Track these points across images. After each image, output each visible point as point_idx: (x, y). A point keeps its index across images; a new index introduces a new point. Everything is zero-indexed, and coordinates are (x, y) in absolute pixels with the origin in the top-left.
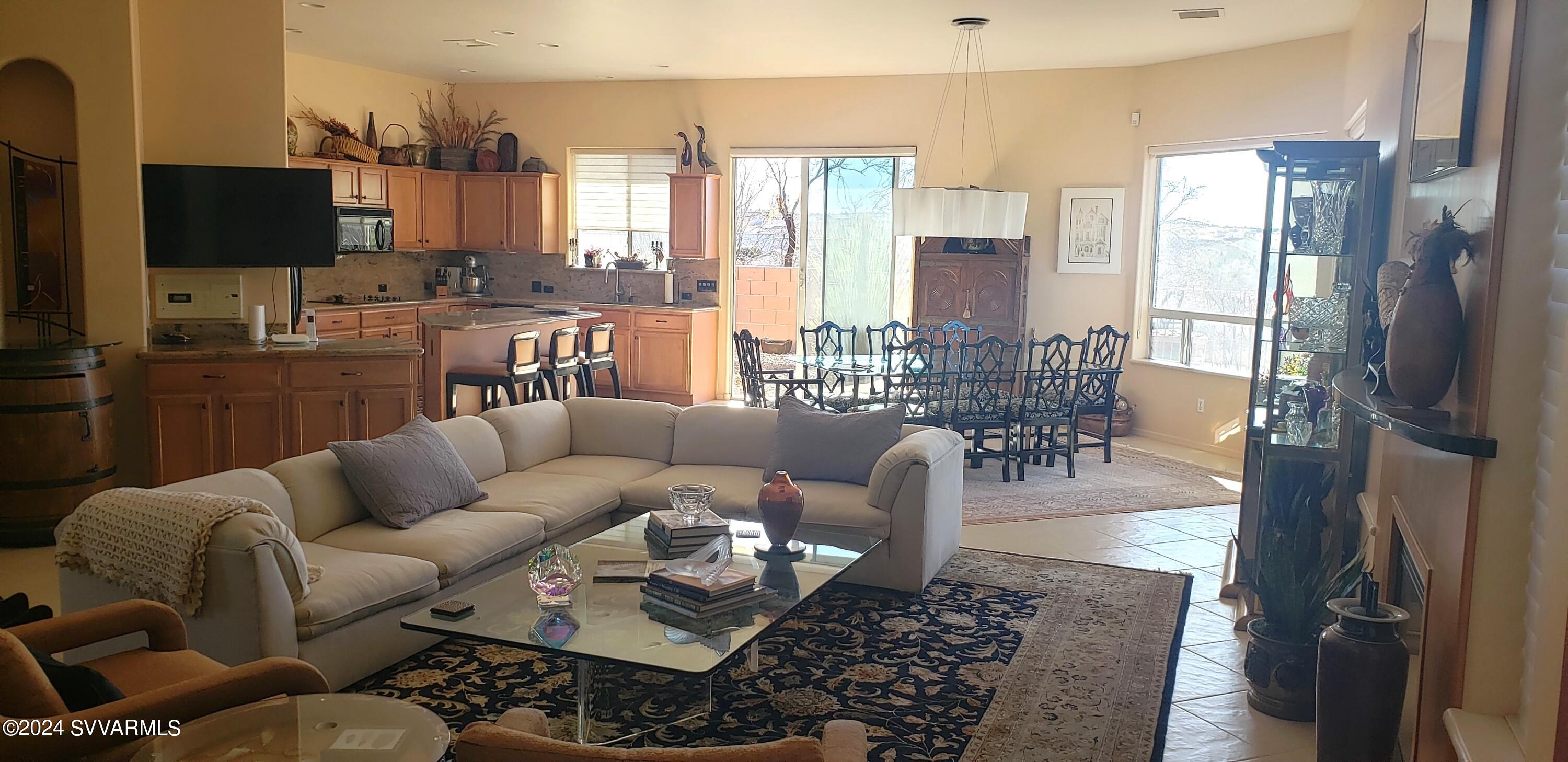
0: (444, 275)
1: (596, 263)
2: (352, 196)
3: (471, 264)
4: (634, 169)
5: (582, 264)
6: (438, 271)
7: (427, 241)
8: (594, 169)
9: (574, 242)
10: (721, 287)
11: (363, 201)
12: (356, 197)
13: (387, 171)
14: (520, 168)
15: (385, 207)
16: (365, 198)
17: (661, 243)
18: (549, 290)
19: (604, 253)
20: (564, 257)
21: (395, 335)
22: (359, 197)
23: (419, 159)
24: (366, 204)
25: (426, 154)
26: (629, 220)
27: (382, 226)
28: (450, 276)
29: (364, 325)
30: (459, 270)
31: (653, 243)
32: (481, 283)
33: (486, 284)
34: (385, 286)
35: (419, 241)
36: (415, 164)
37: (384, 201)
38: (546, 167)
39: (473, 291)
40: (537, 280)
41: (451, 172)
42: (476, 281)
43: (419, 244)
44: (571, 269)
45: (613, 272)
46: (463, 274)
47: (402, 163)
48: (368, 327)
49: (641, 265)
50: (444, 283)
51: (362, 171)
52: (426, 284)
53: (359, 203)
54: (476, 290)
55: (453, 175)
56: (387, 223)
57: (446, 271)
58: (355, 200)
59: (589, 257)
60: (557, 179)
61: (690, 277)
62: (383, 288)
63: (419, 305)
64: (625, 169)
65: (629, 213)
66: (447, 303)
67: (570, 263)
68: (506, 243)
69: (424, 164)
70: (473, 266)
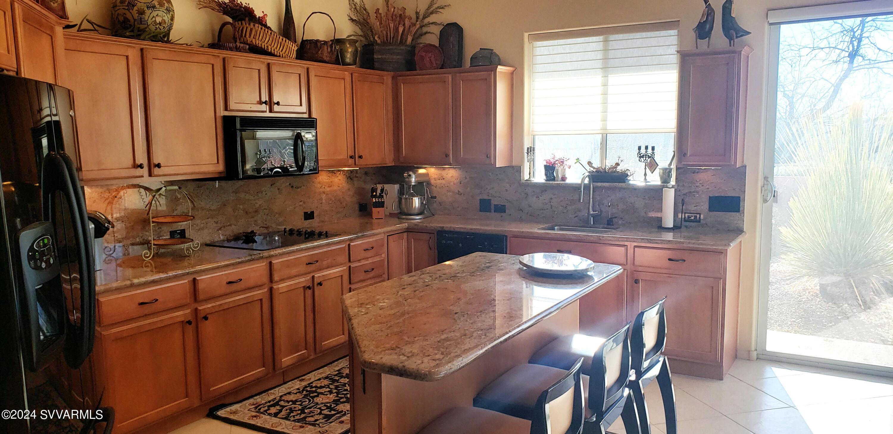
0: (381, 196)
1: (560, 176)
2: (260, 102)
3: (411, 182)
4: (612, 54)
5: (540, 177)
6: (374, 190)
7: (360, 157)
8: (558, 58)
9: (531, 150)
10: (747, 205)
11: (276, 108)
12: (265, 103)
13: (308, 69)
14: (467, 63)
15: (306, 116)
16: (278, 103)
17: (653, 148)
18: (501, 209)
19: (571, 162)
20: (518, 170)
21: (320, 284)
22: (270, 103)
23: (349, 58)
24: (279, 112)
25: (356, 50)
26: (604, 120)
27: (302, 142)
28: (386, 195)
29: (276, 278)
30: (397, 187)
31: (640, 148)
32: (422, 203)
33: (428, 203)
34: (312, 213)
35: (351, 157)
36: (344, 64)
37: (304, 108)
38: (499, 59)
39: (413, 212)
40: (486, 197)
41: (386, 73)
42: (416, 202)
43: (351, 161)
44: (529, 185)
45: (587, 187)
46: (401, 192)
47: (327, 59)
48: (282, 280)
49: (623, 177)
50: (381, 205)
51: (274, 69)
52: (360, 204)
53: (271, 111)
54: (416, 212)
55: (388, 77)
56: (308, 135)
57: (382, 190)
58: (264, 107)
59: (550, 169)
60: (512, 73)
61: (697, 192)
62: (309, 216)
63: (351, 240)
64: (600, 55)
65: (605, 111)
66: (384, 233)
67: (526, 177)
68: (451, 156)
69: (355, 64)
70: (413, 184)
